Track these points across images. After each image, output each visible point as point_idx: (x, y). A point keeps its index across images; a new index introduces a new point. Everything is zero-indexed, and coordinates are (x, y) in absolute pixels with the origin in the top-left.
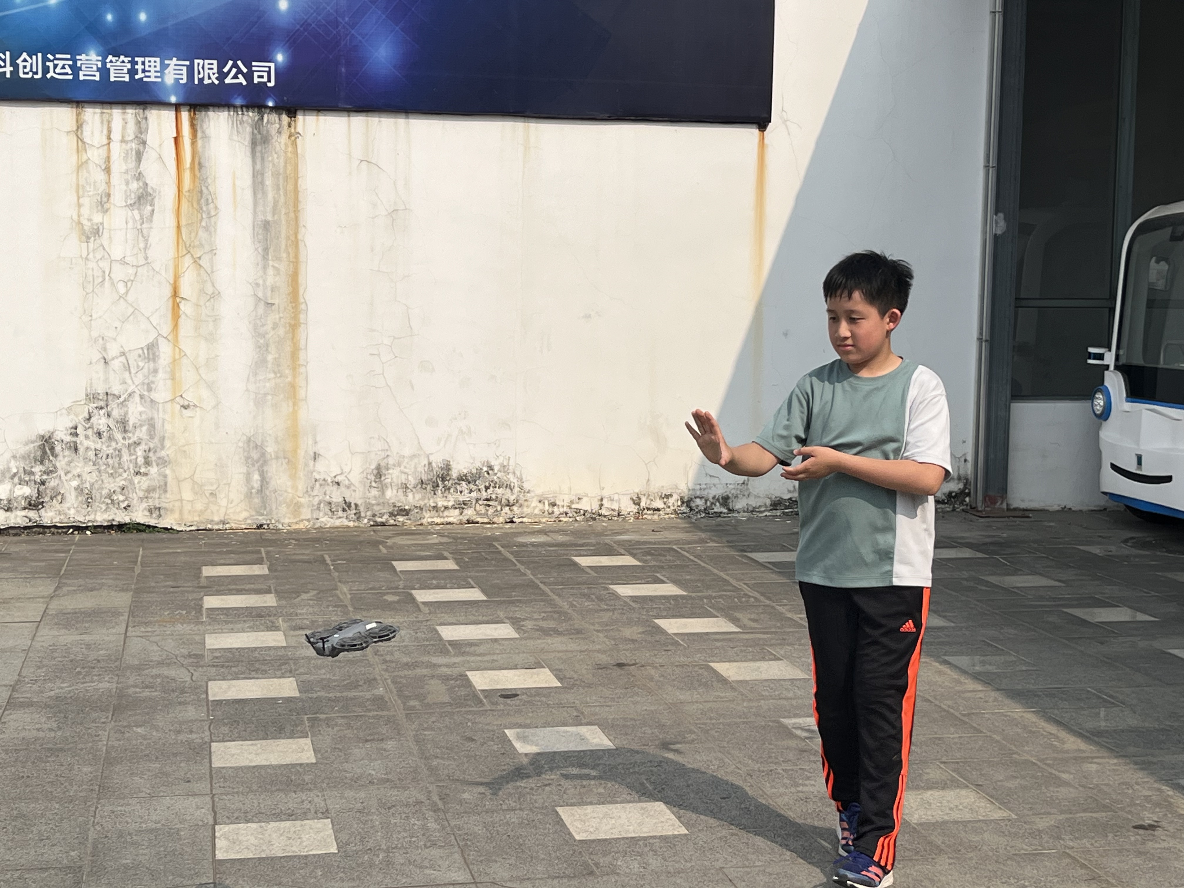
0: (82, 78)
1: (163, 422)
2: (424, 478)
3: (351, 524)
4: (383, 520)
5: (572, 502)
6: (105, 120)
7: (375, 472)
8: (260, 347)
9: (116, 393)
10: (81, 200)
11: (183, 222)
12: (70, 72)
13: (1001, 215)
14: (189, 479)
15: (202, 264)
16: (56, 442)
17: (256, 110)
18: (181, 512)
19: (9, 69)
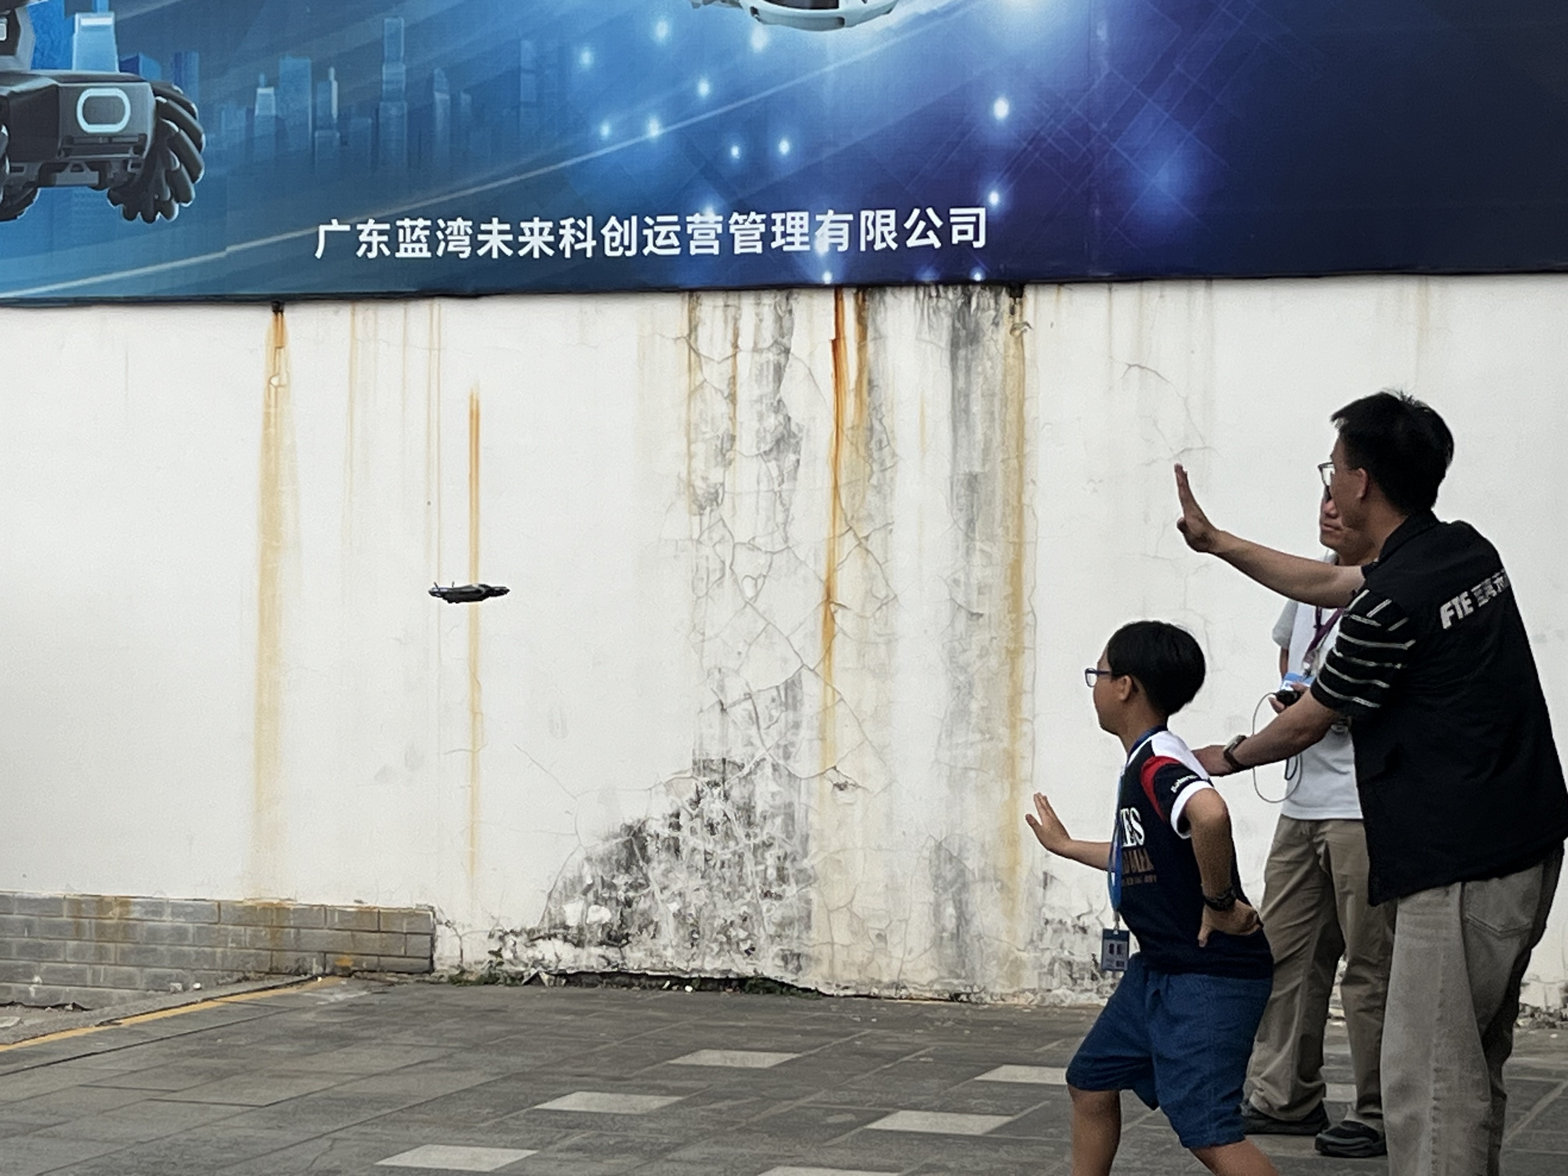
0: (693, 251)
1: (807, 811)
6: (730, 318)
8: (958, 688)
9: (738, 761)
10: (693, 447)
11: (843, 480)
12: (677, 243)
14: (845, 909)
15: (869, 548)
16: (648, 838)
17: (959, 288)
18: (831, 963)
19: (590, 244)
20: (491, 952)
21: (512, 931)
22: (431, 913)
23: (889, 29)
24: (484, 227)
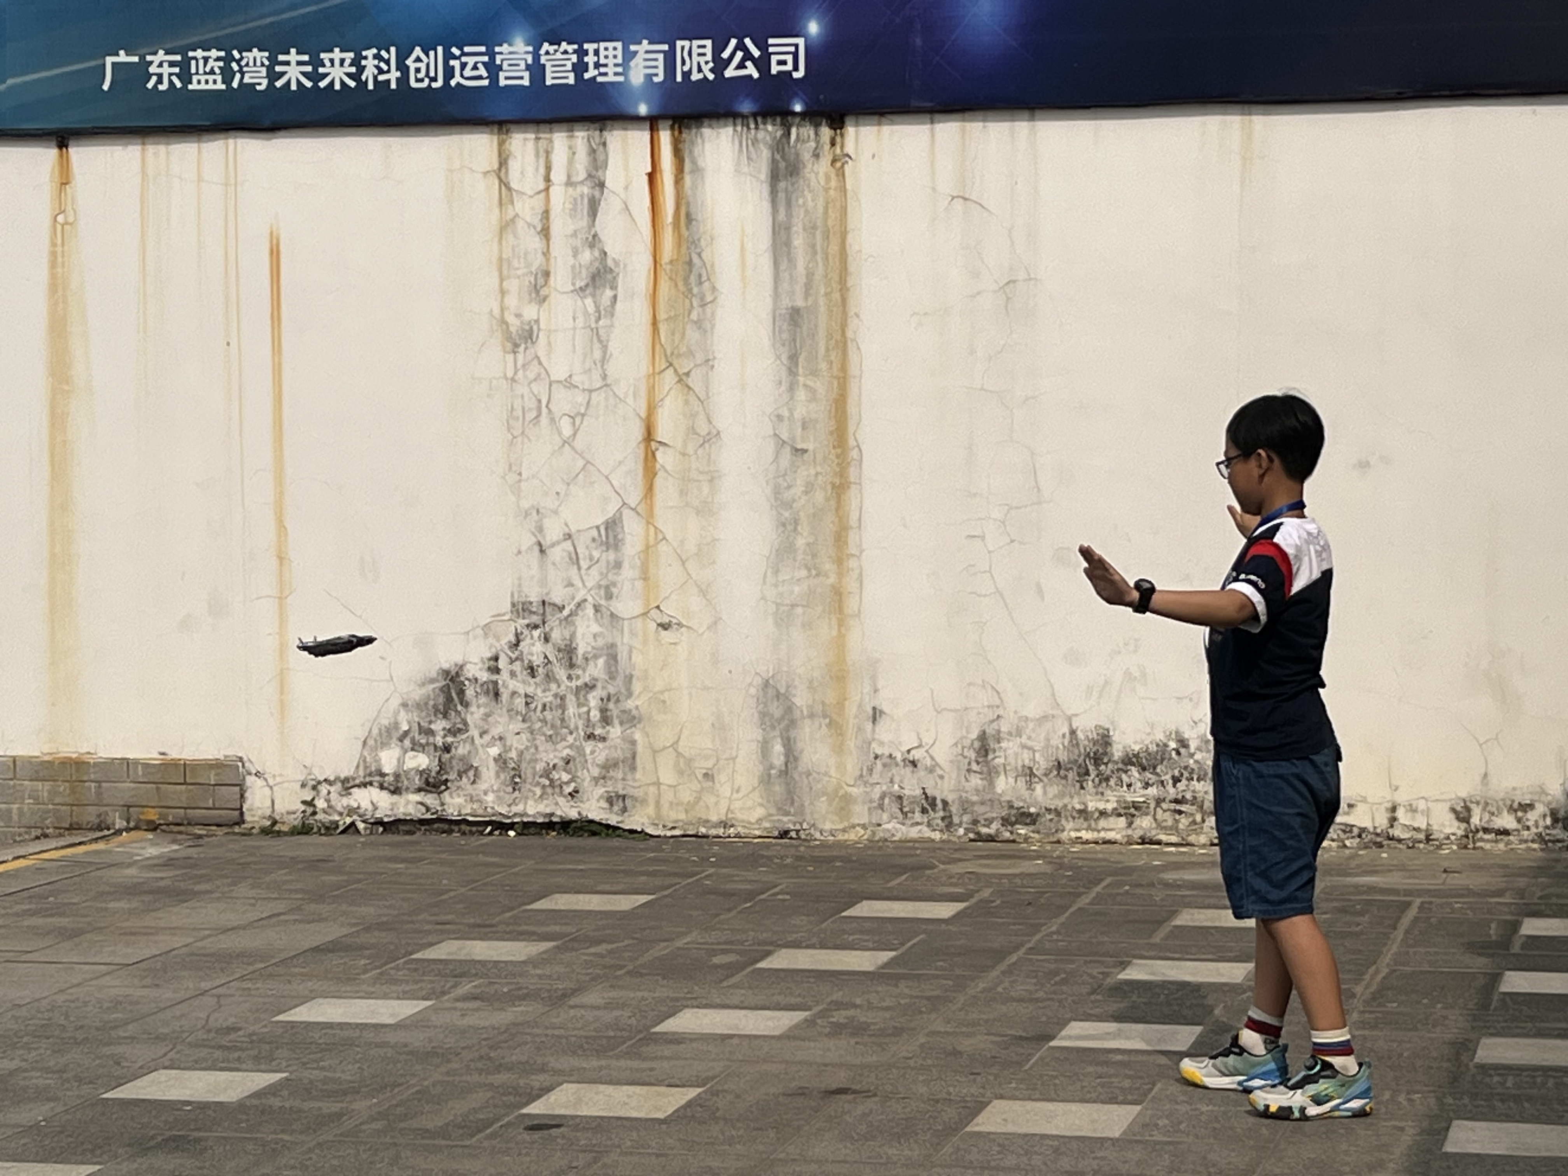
0: (502, 82)
1: (630, 652)
2: (1063, 757)
3: (937, 836)
4: (991, 830)
6: (541, 151)
7: (977, 745)
9: (558, 601)
10: (505, 284)
11: (662, 316)
12: (485, 74)
14: (671, 749)
15: (691, 385)
16: (467, 683)
17: (778, 120)
18: (658, 803)
19: (394, 75)
20: (304, 802)
21: (325, 780)
22: (240, 764)
24: (281, 58)
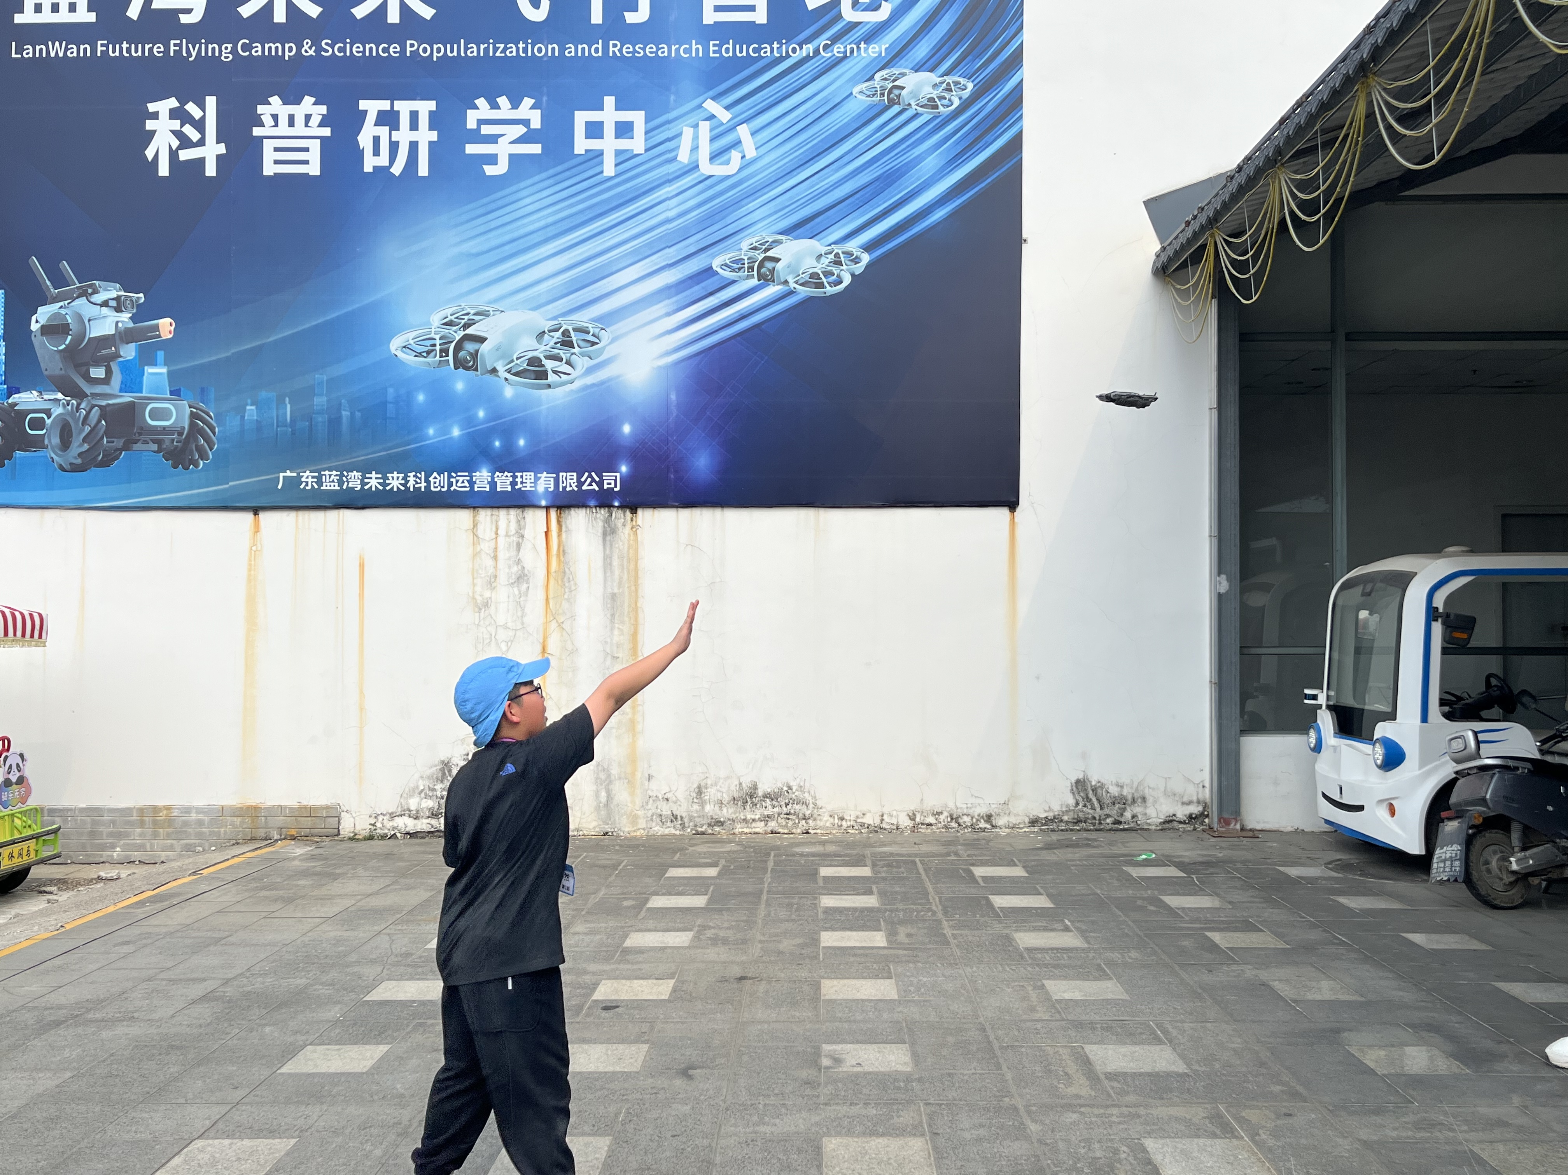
0: (476, 489)
2: (736, 795)
3: (678, 832)
4: (703, 829)
5: (857, 817)
6: (494, 520)
7: (697, 790)
10: (475, 581)
11: (551, 595)
12: (468, 485)
13: (1224, 577)
15: (564, 627)
17: (607, 509)
19: (423, 485)
20: (370, 825)
21: (382, 814)
22: (338, 807)
23: (572, 391)
24: (367, 475)
